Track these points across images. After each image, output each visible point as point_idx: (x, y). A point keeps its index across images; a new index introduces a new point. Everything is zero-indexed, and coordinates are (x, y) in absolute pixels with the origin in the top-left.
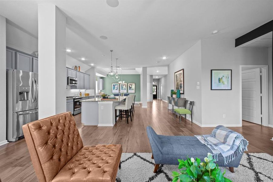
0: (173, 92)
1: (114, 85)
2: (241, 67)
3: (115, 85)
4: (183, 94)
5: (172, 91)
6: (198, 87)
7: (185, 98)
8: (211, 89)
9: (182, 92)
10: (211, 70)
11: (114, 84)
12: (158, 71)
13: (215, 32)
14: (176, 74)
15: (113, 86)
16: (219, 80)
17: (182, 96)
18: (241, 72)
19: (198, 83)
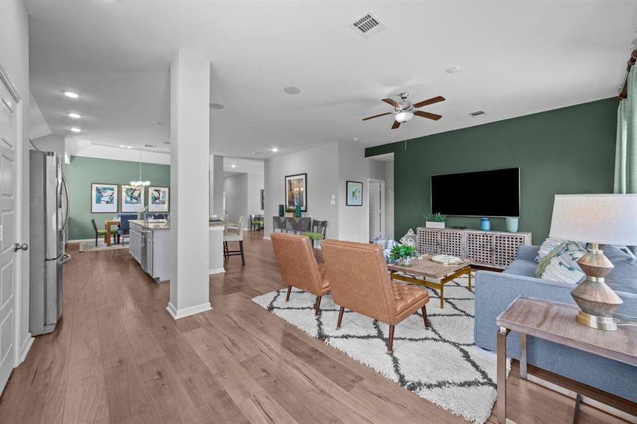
0: (282, 209)
1: (98, 190)
2: (369, 180)
3: (104, 189)
4: (306, 211)
5: (281, 207)
6: (333, 202)
7: (309, 217)
8: (347, 205)
9: (303, 208)
10: (347, 182)
11: (100, 186)
12: (234, 166)
13: (356, 139)
14: (288, 179)
15: (94, 193)
16: (354, 193)
17: (303, 215)
18: (368, 184)
19: (333, 196)
